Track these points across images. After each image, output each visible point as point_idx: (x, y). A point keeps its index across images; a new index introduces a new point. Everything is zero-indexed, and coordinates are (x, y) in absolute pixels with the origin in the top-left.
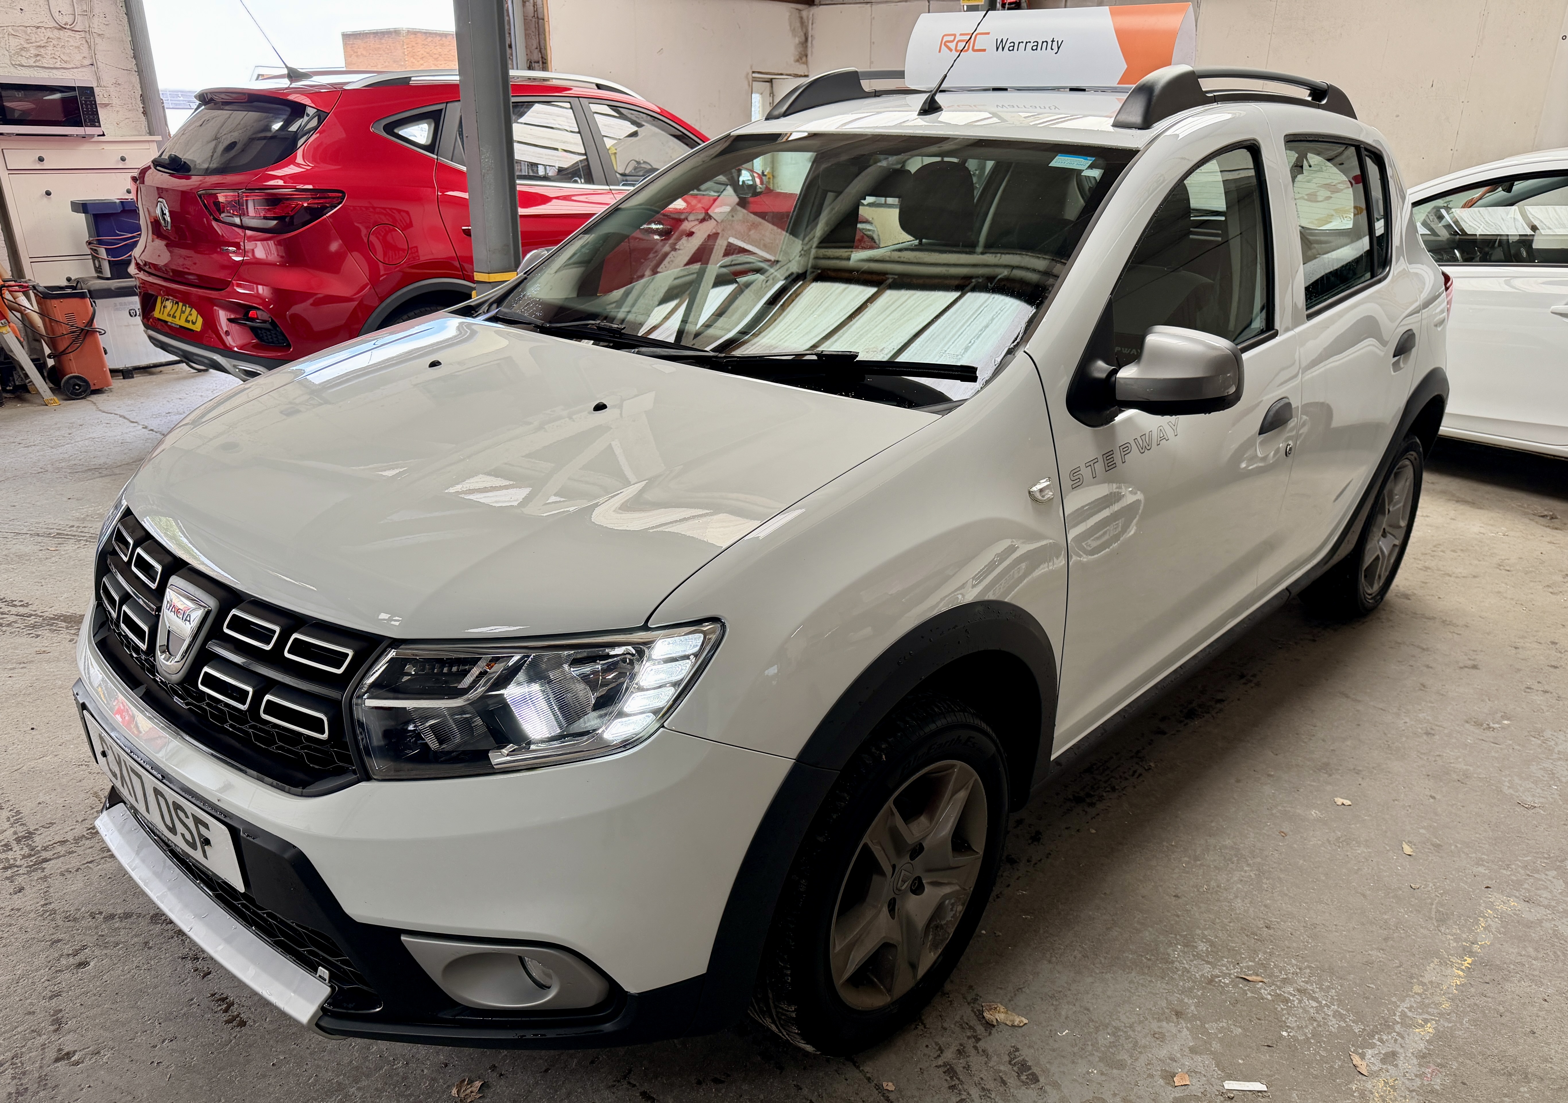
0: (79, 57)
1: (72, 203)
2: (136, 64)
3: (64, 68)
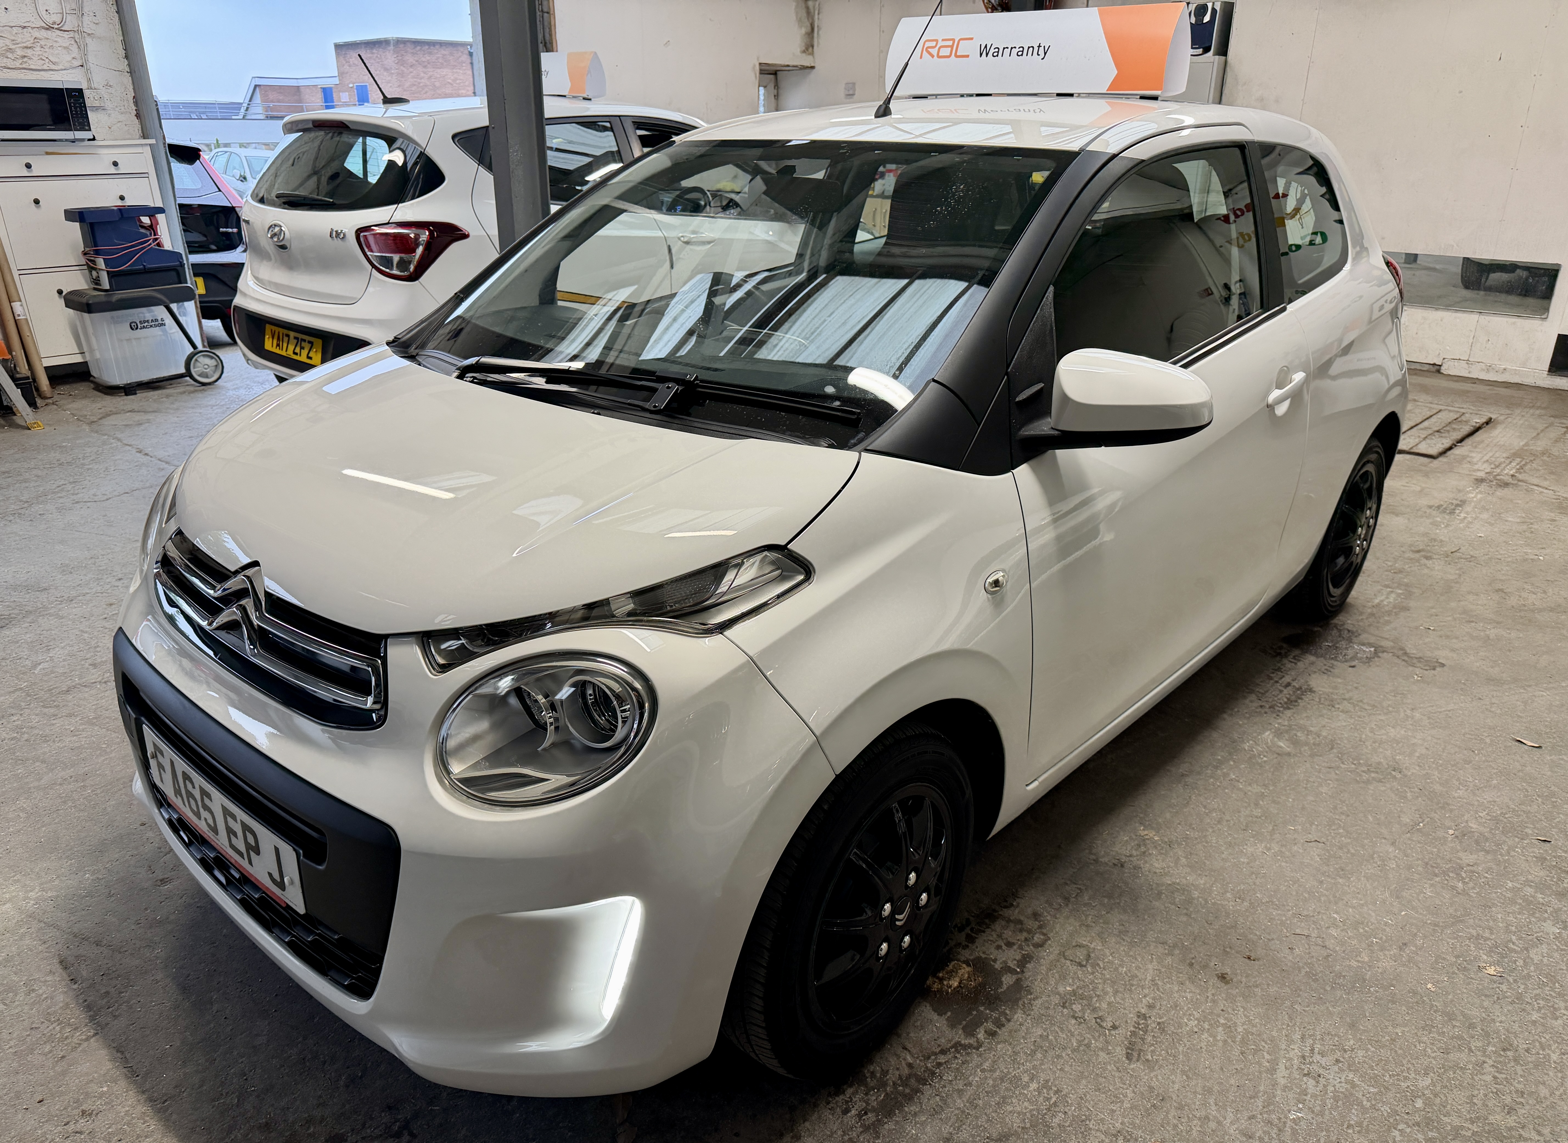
0: (68, 58)
1: (66, 211)
2: (129, 65)
3: (52, 70)
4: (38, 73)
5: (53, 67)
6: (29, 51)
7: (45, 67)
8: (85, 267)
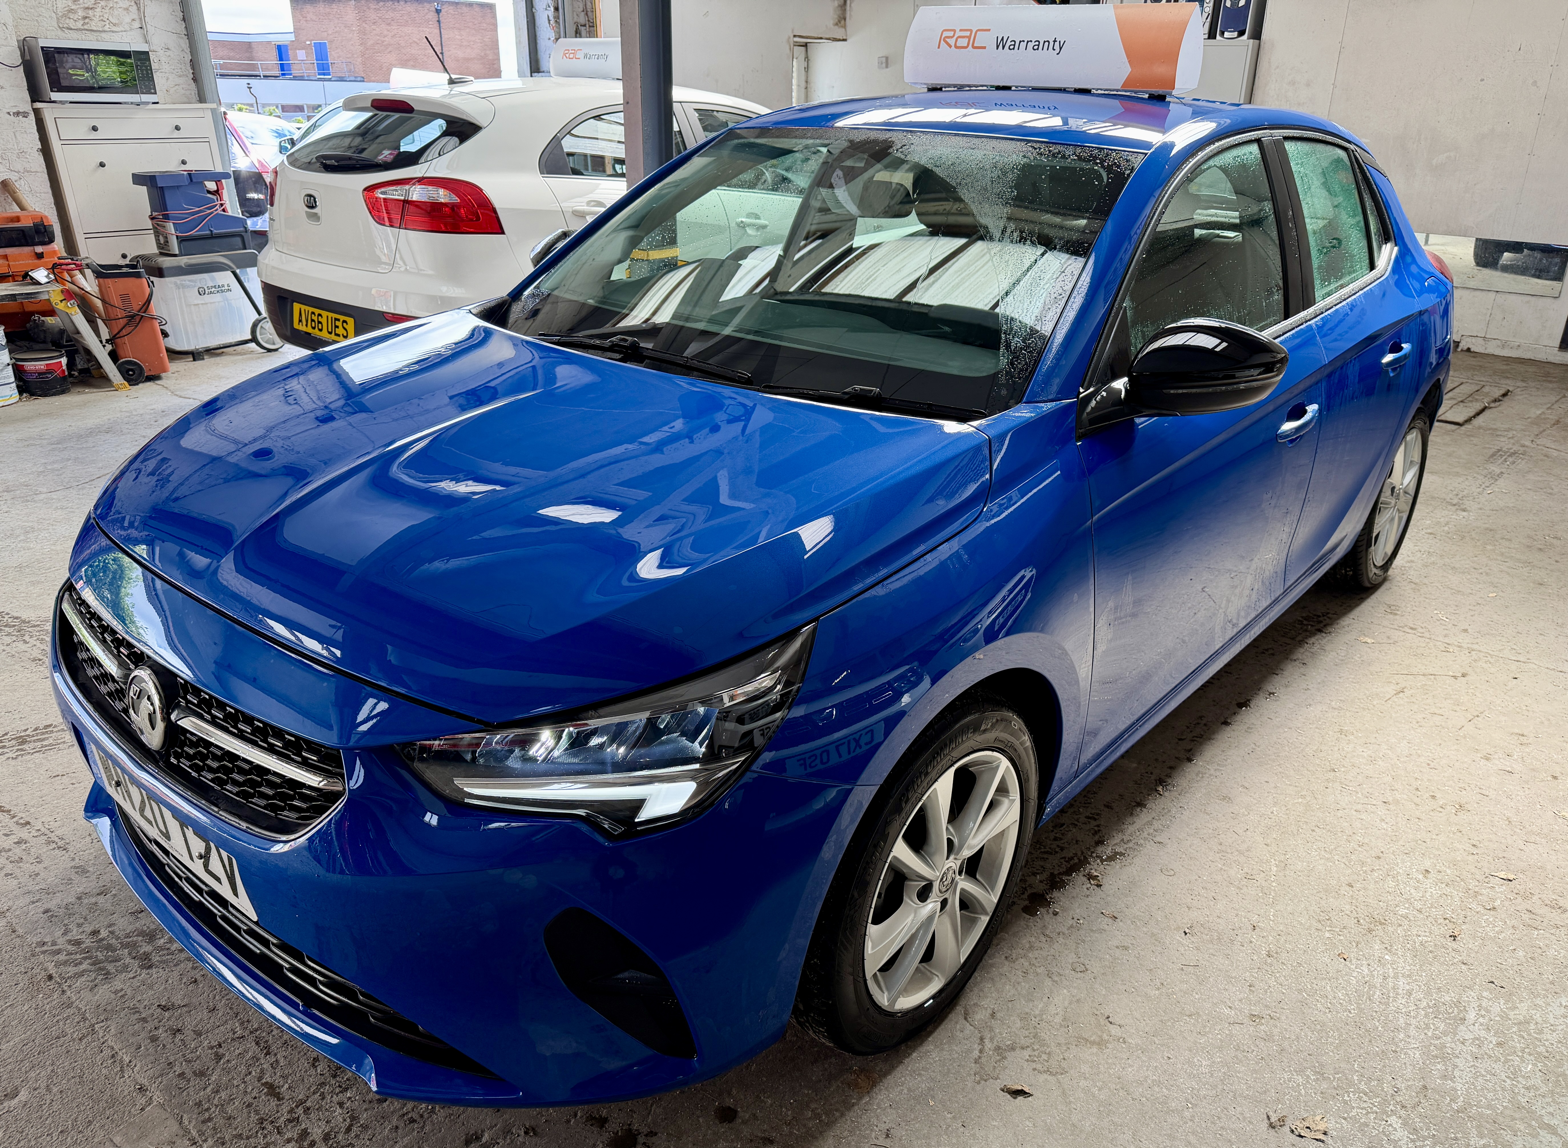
0: (128, 19)
1: (133, 174)
2: (186, 27)
3: (113, 32)
4: (98, 34)
5: (114, 29)
6: (90, 12)
7: (106, 28)
8: (152, 231)
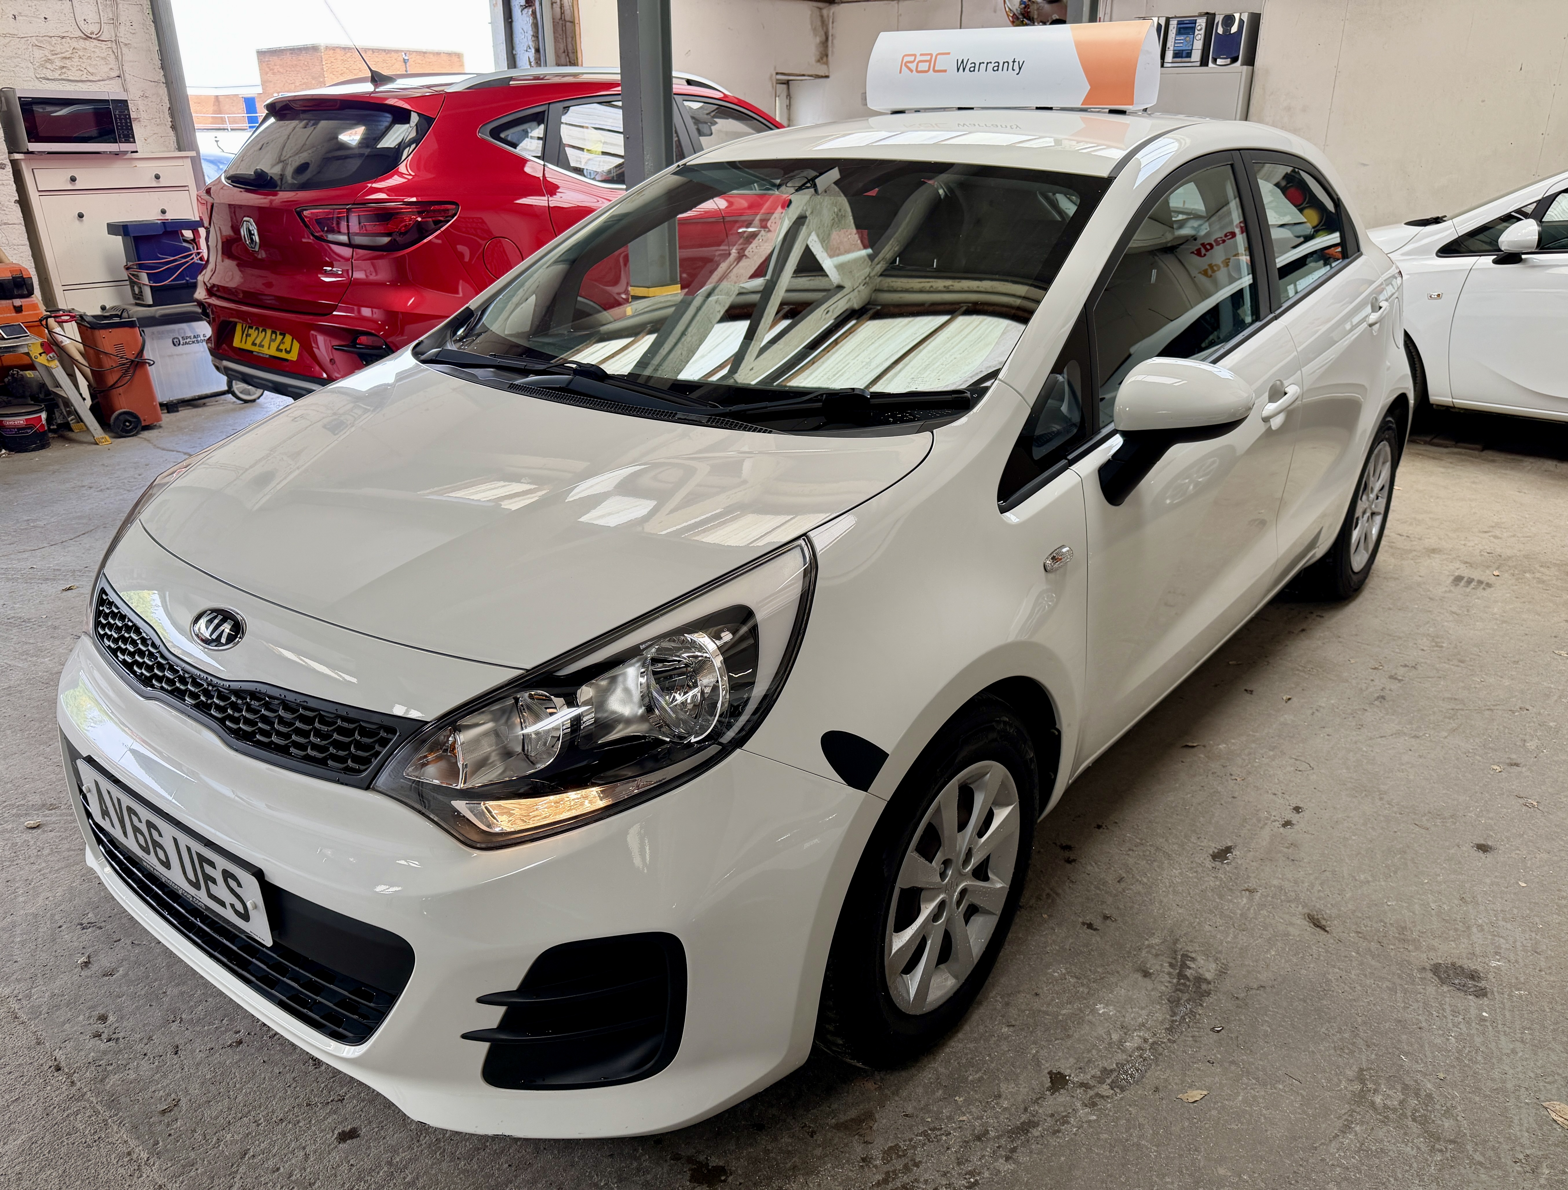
0: (106, 69)
1: (108, 225)
2: (165, 75)
3: (90, 81)
4: (76, 84)
5: (91, 78)
6: (67, 61)
7: (84, 78)
8: (127, 282)
